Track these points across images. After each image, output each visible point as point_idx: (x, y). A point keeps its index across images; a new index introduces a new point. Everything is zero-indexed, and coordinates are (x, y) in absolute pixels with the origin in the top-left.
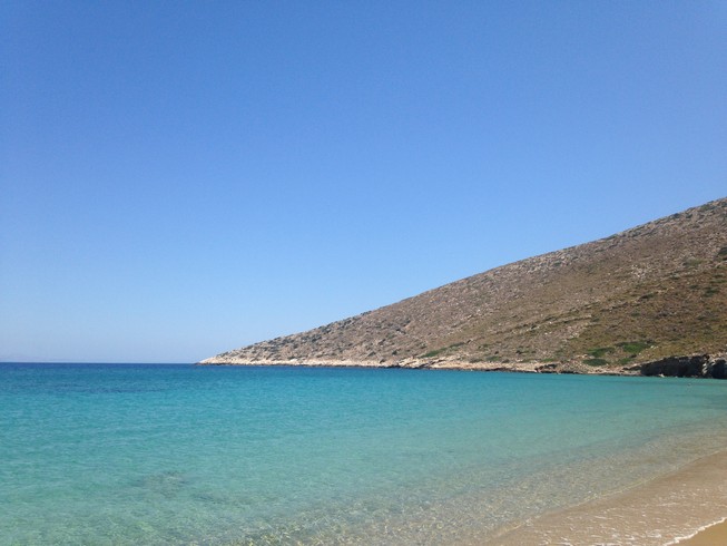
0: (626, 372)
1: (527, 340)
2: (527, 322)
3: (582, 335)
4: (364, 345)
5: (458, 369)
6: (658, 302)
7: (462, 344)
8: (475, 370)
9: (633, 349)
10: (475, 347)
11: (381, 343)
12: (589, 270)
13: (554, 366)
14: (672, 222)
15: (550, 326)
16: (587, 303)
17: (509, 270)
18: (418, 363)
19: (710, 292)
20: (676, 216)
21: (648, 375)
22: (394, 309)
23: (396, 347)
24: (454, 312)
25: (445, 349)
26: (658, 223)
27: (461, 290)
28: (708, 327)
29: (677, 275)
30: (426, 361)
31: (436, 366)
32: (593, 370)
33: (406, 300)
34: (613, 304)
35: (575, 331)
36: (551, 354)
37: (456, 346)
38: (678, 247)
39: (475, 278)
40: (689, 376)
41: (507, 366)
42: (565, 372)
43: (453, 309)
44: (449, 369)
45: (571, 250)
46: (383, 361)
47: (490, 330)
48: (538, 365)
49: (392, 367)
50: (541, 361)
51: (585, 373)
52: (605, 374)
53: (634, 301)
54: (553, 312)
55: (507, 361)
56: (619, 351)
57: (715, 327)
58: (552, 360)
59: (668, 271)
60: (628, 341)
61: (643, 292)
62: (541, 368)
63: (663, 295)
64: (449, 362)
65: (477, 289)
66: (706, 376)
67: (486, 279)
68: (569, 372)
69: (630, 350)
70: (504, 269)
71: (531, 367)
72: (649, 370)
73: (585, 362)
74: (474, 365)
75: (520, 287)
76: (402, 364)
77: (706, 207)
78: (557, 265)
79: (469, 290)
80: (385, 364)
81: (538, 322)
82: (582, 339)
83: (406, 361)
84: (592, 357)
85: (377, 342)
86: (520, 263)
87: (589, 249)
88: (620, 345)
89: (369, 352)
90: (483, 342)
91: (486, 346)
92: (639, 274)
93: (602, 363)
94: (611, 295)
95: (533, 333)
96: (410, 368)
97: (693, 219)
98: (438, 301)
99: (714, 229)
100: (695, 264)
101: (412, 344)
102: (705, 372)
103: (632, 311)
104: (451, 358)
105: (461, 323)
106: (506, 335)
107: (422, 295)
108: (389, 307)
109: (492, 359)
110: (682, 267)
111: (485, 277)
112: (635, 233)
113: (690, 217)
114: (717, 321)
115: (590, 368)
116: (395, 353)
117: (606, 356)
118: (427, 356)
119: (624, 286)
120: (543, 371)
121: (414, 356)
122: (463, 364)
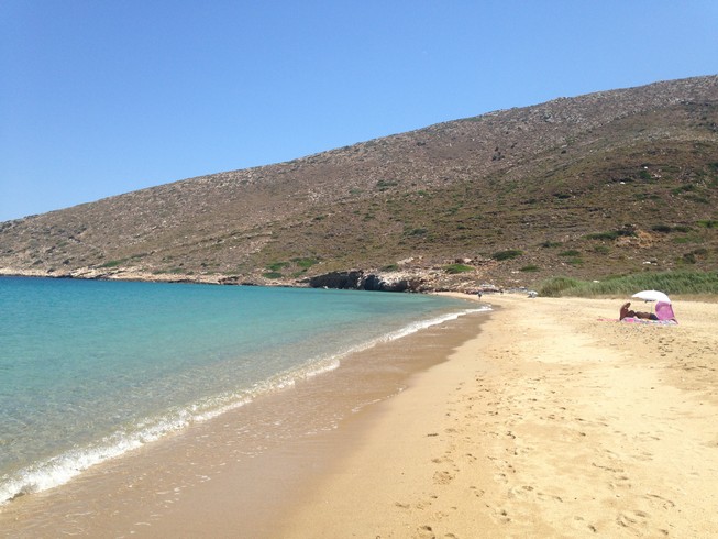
0: (298, 284)
1: (212, 253)
2: (213, 235)
3: (263, 250)
4: (28, 252)
5: (140, 280)
6: (327, 224)
7: (145, 255)
8: (158, 281)
9: (304, 263)
10: (159, 258)
11: (49, 251)
12: (273, 190)
13: (236, 278)
14: (343, 154)
15: (235, 240)
16: (268, 221)
17: (197, 183)
18: (94, 273)
19: (368, 217)
20: (347, 148)
21: (315, 287)
22: (67, 214)
23: (68, 255)
24: (137, 221)
25: (126, 260)
26: (332, 152)
27: (146, 200)
28: (364, 247)
29: (344, 201)
30: (104, 272)
31: (115, 277)
32: (270, 282)
33: (82, 205)
34: (290, 223)
35: (256, 246)
36: (234, 267)
37: (138, 257)
38: (346, 177)
39: (162, 188)
40: (347, 288)
41: (191, 277)
42: (245, 284)
43: (136, 218)
44: (130, 280)
45: (257, 170)
46: (52, 270)
47: (175, 242)
48: (221, 277)
49: (63, 277)
50: (224, 273)
51: (263, 285)
52: (280, 286)
53: (309, 221)
54: (238, 227)
55: (191, 273)
56: (293, 265)
57: (369, 247)
58: (235, 273)
59: (337, 197)
60: (302, 257)
61: (316, 214)
62: (224, 279)
63: (332, 218)
64: (130, 273)
65: (164, 199)
66: (359, 289)
67: (174, 190)
68: (249, 284)
69: (302, 265)
70: (193, 182)
71: (214, 279)
72: (316, 283)
73: (264, 275)
74: (157, 277)
75: (208, 201)
76: (76, 274)
77: (370, 144)
78: (244, 182)
79: (155, 200)
80: (54, 274)
81: (223, 237)
82: (263, 254)
83: (80, 271)
84: (270, 271)
85: (44, 249)
86: (209, 177)
87: (273, 170)
88: (294, 260)
89: (34, 260)
90: (168, 253)
91: (170, 257)
92: (314, 197)
93: (278, 276)
94: (289, 215)
95: (218, 247)
96: (85, 278)
97: (360, 152)
98: (120, 209)
99: (374, 163)
100: (359, 192)
101: (88, 253)
102: (359, 285)
103: (306, 231)
104: (132, 269)
105: (145, 233)
106: (192, 248)
107: (101, 202)
108: (61, 211)
109: (176, 271)
110: (348, 194)
111: (172, 188)
112: (313, 160)
113: (357, 150)
114: (371, 242)
115: (268, 280)
116: (66, 262)
117: (282, 270)
118: (105, 266)
119: (301, 207)
120: (226, 283)
121: (90, 266)
122: (145, 276)
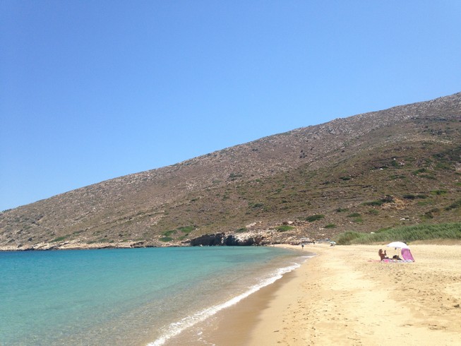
0: (183, 244)
1: (126, 227)
2: (126, 215)
3: (159, 223)
4: (5, 234)
5: (79, 249)
6: (200, 203)
7: (82, 231)
8: (91, 249)
9: (186, 230)
10: (91, 233)
11: (19, 233)
12: (163, 184)
13: (142, 243)
14: (207, 158)
15: (140, 218)
16: (162, 203)
17: (115, 182)
18: (48, 246)
19: (225, 198)
20: (209, 155)
21: (194, 245)
22: (31, 208)
23: (31, 235)
24: (76, 209)
25: (69, 235)
26: (200, 158)
27: (82, 195)
28: (224, 217)
29: (209, 188)
30: (55, 244)
31: (62, 247)
32: (164, 244)
33: (40, 201)
34: (176, 204)
35: (155, 221)
36: (141, 236)
37: (77, 233)
38: (210, 173)
39: (92, 186)
40: (214, 245)
41: (113, 244)
42: (148, 246)
43: (76, 208)
44: (72, 249)
45: (153, 171)
46: (21, 246)
47: (102, 221)
48: (132, 243)
49: (28, 250)
50: (134, 240)
51: (160, 247)
52: (171, 246)
53: (188, 202)
54: (142, 209)
55: (113, 242)
56: (179, 232)
57: (228, 217)
58: (141, 239)
59: (205, 186)
60: (184, 226)
61: (192, 197)
62: (134, 244)
63: (203, 199)
64: (72, 244)
65: (94, 194)
66: (223, 245)
67: (100, 188)
68: (151, 247)
69: (185, 231)
70: (112, 182)
71: (128, 244)
72: (195, 243)
73: (161, 239)
74: (90, 246)
75: (122, 193)
76: (36, 247)
77: (223, 151)
78: (145, 180)
79: (88, 195)
80: (22, 248)
81: (133, 216)
82: (159, 226)
83: (39, 245)
84: (164, 237)
85: (16, 232)
86: (122, 177)
87: (164, 171)
88: (179, 229)
89: (9, 240)
90: (97, 229)
91: (98, 232)
92: (190, 187)
93: (169, 240)
94: (175, 199)
95: (130, 223)
96: (42, 250)
97: (217, 157)
98: (65, 202)
99: (227, 163)
100: (218, 182)
101: (44, 233)
102: (222, 242)
103: (186, 209)
104: (73, 241)
105: (82, 217)
106: (113, 225)
107: (53, 198)
108: (26, 206)
109: (102, 241)
110: (212, 184)
111: (99, 186)
112: (188, 163)
113: (216, 156)
114: (228, 214)
115: (163, 243)
116: (30, 240)
117: (172, 236)
118: (56, 240)
119: (182, 194)
120: (136, 247)
121: (46, 241)
122: (82, 245)
